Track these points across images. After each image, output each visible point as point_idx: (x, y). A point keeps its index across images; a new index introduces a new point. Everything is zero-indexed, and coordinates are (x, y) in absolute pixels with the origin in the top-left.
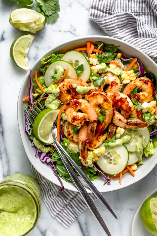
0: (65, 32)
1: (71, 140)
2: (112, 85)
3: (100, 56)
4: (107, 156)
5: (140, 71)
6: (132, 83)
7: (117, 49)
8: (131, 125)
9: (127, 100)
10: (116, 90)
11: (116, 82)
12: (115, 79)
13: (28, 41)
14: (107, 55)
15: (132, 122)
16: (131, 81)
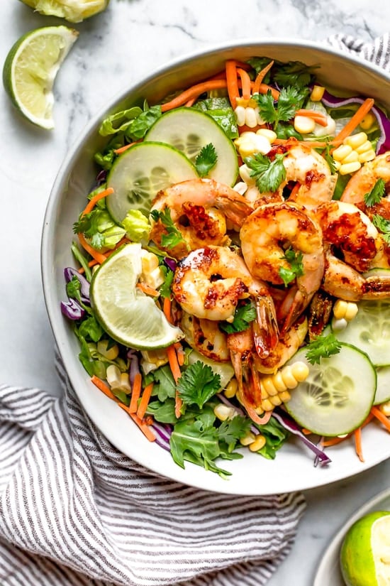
0: (167, 26)
1: (208, 354)
2: (308, 182)
3: (265, 99)
4: (313, 386)
5: (384, 132)
6: (367, 170)
7: (312, 76)
8: (378, 291)
9: (359, 221)
10: (321, 195)
11: (320, 172)
12: (316, 162)
13: (58, 45)
14: (284, 96)
15: (379, 281)
16: (363, 165)
